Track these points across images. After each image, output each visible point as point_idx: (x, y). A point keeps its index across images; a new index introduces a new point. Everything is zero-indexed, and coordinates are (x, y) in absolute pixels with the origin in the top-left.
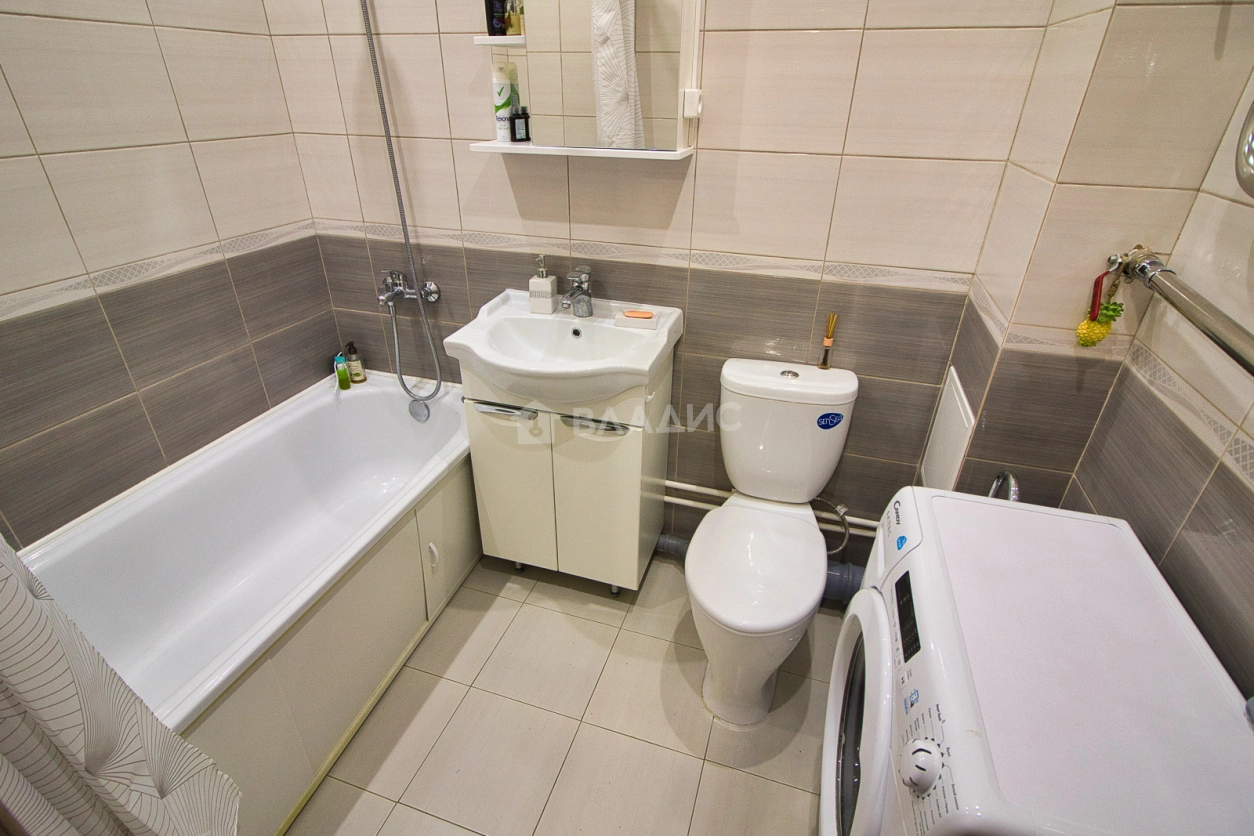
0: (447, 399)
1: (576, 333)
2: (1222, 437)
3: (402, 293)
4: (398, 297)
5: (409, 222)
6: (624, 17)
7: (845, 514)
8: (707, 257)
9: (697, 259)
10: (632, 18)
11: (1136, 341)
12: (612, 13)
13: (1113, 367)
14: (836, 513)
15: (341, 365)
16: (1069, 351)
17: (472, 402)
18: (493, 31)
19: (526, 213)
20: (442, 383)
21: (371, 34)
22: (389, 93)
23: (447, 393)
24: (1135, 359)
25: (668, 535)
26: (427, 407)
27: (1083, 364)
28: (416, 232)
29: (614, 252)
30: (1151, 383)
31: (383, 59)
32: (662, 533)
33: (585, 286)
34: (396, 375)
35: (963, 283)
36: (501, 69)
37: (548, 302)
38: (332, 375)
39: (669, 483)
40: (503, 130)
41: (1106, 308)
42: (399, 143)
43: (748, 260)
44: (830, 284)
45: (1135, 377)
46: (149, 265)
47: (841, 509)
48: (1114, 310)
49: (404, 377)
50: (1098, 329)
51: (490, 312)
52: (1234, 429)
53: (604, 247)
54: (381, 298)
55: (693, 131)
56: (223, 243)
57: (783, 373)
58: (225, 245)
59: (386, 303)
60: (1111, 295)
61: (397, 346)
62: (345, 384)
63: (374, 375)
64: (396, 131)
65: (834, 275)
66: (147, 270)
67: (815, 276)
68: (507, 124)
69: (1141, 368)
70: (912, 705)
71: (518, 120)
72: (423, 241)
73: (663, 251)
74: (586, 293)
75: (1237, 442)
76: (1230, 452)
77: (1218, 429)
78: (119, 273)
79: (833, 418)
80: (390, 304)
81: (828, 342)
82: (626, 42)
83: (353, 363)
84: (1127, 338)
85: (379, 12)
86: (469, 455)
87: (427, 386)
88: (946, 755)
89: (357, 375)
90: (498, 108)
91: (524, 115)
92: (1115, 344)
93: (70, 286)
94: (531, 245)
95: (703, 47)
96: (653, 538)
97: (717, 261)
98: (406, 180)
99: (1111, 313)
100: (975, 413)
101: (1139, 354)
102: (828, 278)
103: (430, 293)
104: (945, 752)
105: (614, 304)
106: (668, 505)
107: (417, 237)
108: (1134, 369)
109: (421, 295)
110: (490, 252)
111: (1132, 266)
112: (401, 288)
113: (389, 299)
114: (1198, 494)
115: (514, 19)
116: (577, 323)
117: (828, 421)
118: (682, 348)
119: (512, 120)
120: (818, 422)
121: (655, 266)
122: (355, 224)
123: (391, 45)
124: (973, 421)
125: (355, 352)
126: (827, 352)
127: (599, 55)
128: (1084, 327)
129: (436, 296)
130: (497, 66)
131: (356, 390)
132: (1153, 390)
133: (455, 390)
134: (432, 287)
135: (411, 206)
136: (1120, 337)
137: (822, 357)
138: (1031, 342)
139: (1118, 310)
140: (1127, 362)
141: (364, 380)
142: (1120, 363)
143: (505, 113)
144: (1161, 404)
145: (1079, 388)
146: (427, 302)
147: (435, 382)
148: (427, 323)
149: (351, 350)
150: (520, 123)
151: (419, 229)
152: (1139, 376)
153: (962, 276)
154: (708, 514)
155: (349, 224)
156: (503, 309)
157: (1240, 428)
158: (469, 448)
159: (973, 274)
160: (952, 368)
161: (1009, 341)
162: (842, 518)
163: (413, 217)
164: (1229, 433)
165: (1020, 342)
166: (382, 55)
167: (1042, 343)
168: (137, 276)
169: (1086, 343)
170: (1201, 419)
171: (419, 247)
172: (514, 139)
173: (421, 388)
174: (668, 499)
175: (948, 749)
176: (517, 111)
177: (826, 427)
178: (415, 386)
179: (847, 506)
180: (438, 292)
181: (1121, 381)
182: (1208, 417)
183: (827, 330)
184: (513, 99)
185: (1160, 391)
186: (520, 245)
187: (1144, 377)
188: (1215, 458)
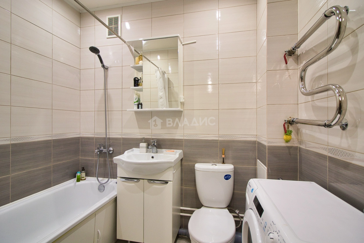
0: (111, 183)
1: (153, 157)
2: (326, 150)
3: (102, 150)
4: (101, 151)
5: (108, 131)
6: (166, 94)
7: (239, 213)
8: (188, 135)
9: (186, 136)
10: (167, 94)
11: (299, 140)
12: (163, 93)
13: (296, 148)
14: (236, 213)
15: (78, 174)
16: (284, 144)
17: (120, 178)
18: (135, 86)
19: (140, 127)
20: (110, 179)
21: (105, 89)
22: (108, 101)
23: (111, 182)
24: (300, 144)
25: (182, 229)
26: (104, 187)
27: (289, 148)
28: (109, 134)
29: (163, 136)
30: (306, 147)
31: (107, 94)
32: (180, 228)
33: (155, 144)
34: (96, 178)
35: (255, 138)
36: (136, 94)
37: (145, 149)
38: (75, 178)
39: (182, 208)
40: (136, 107)
41: (288, 131)
42: (108, 112)
43: (199, 136)
44: (221, 141)
45: (302, 148)
46: (29, 137)
47: (237, 211)
48: (290, 131)
49: (98, 178)
50: (288, 137)
51: (128, 152)
52: (327, 147)
53: (161, 135)
54: (96, 151)
55: (183, 106)
56: (53, 135)
57: (212, 165)
58: (53, 136)
59: (97, 152)
60: (288, 128)
61: (98, 167)
62: (78, 180)
63: (89, 178)
64: (108, 109)
65: (222, 138)
66: (28, 139)
67: (217, 139)
68: (137, 106)
69: (302, 145)
70: (265, 227)
71: (140, 105)
72: (111, 137)
73: (177, 135)
74: (155, 146)
75: (329, 149)
76: (329, 153)
77: (324, 149)
78: (20, 138)
79: (228, 176)
80: (98, 153)
81: (223, 156)
82: (166, 98)
83: (83, 174)
84: (297, 140)
85: (108, 85)
86: (116, 197)
87: (105, 180)
88: (279, 233)
89: (83, 177)
90: (135, 102)
91: (141, 104)
92: (294, 142)
93: (4, 140)
94: (140, 136)
95: (184, 89)
96: (177, 230)
97: (191, 136)
98: (108, 121)
99: (290, 132)
100: (266, 166)
101: (300, 142)
102: (220, 139)
103: (111, 151)
104: (278, 232)
105: (163, 150)
106: (181, 216)
107: (109, 135)
108: (301, 146)
109: (108, 151)
110: (130, 138)
111: (290, 121)
112: (102, 149)
113: (98, 152)
114: (327, 167)
115: (140, 84)
116: (153, 155)
117: (227, 177)
118: (183, 161)
119: (138, 105)
120: (224, 178)
121: (175, 139)
122: (92, 133)
123: (110, 91)
124: (266, 168)
125: (84, 170)
126: (223, 159)
127: (160, 101)
128: (285, 137)
129: (112, 152)
130: (135, 94)
131: (81, 182)
132: (307, 148)
133: (114, 181)
134: (111, 149)
135: (109, 128)
136: (295, 140)
137: (222, 161)
138: (274, 143)
139: (291, 132)
140: (299, 146)
141: (85, 179)
142: (297, 147)
143: (137, 103)
144: (310, 151)
145: (290, 154)
146: (109, 154)
147: (108, 179)
148: (108, 159)
149: (83, 169)
150: (140, 106)
151: (110, 133)
152: (303, 147)
153: (254, 136)
154: (195, 212)
155: (90, 133)
156: (132, 152)
157: (328, 146)
158: (117, 195)
159: (256, 135)
160: (258, 160)
161: (268, 143)
162: (238, 215)
163: (109, 131)
164: (326, 148)
165: (271, 143)
166: (107, 93)
167: (276, 143)
168: (25, 140)
169: (287, 141)
170: (320, 149)
171: (109, 138)
172: (138, 108)
173: (103, 181)
174: (182, 214)
175: (279, 231)
176: (139, 103)
177: (227, 179)
178: (101, 180)
179: (238, 210)
180: (113, 151)
181: (299, 151)
182: (321, 147)
183: (223, 153)
184: (139, 100)
185: (309, 148)
186: (138, 136)
187: (304, 147)
188: (326, 156)
